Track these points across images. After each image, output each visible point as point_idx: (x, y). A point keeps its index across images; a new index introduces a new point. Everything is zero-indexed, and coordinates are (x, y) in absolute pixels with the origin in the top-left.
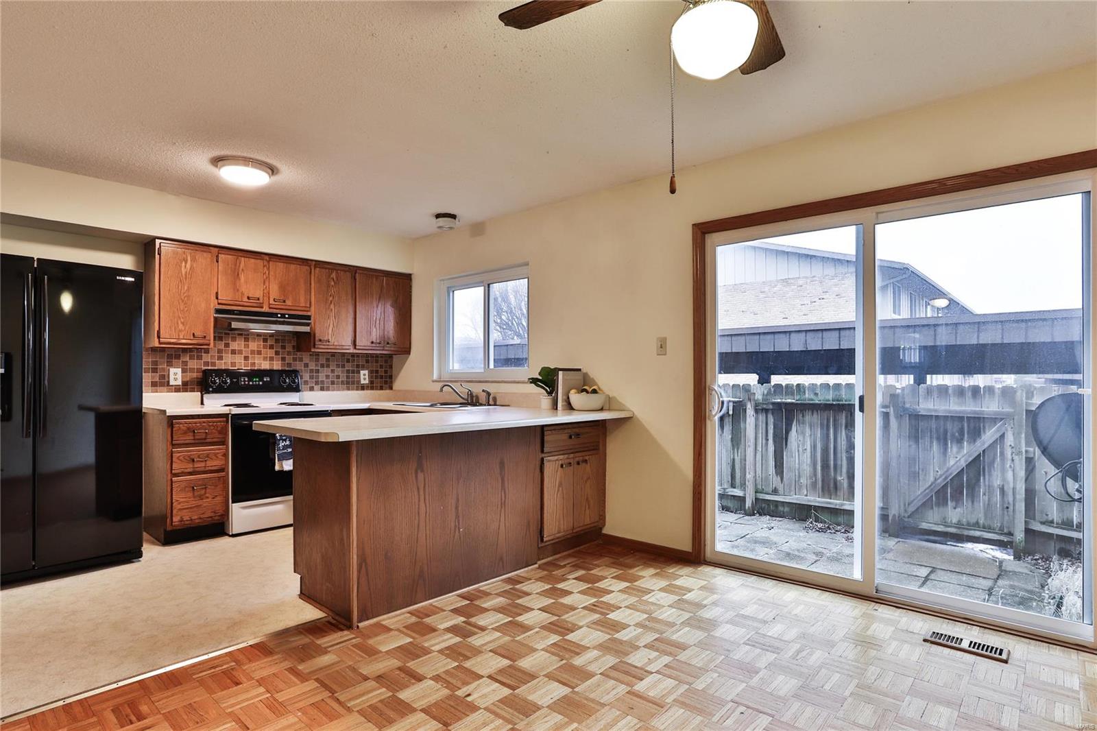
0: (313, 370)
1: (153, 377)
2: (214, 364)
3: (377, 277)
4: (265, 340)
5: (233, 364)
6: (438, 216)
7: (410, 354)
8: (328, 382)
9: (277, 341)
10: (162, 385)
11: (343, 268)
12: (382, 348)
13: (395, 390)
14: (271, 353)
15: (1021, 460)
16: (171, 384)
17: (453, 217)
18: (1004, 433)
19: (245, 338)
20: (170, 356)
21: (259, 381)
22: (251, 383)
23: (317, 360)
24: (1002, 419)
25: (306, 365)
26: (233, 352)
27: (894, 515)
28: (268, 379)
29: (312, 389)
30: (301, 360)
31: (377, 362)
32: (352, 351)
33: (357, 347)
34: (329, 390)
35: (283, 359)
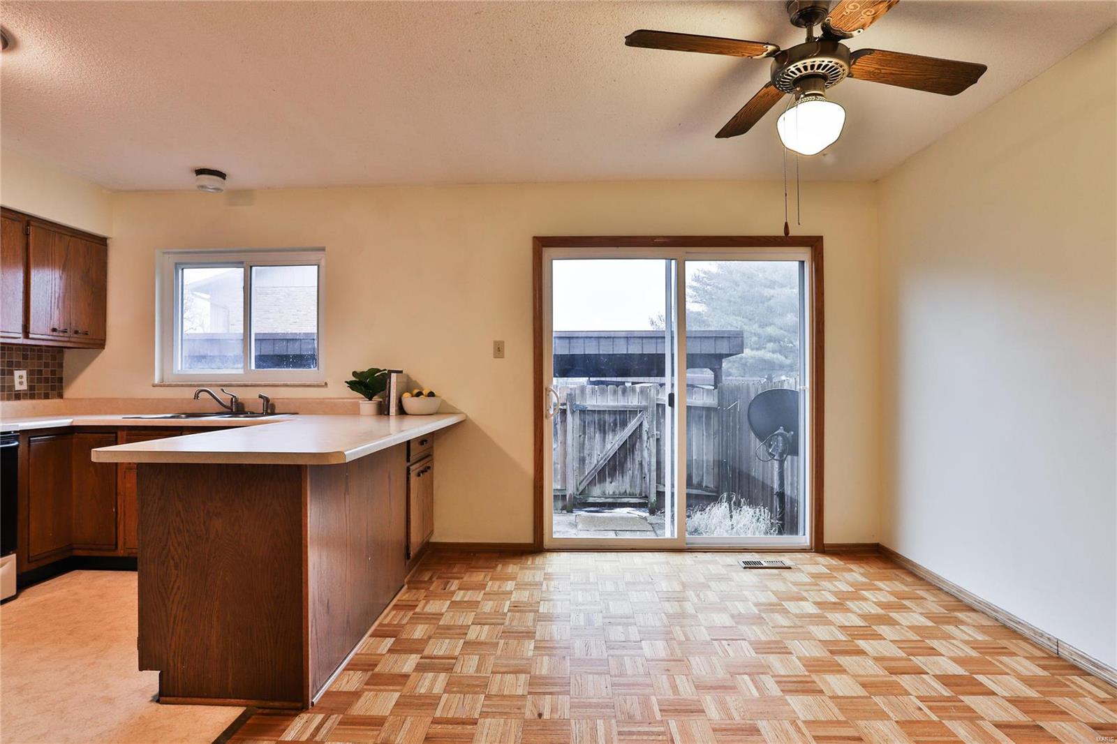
6: (200, 172)
7: (104, 348)
12: (67, 339)
13: (67, 399)
15: (654, 441)
17: (222, 175)
18: (642, 422)
24: (640, 411)
27: (571, 494)
31: (40, 358)
32: (22, 341)
33: (31, 336)
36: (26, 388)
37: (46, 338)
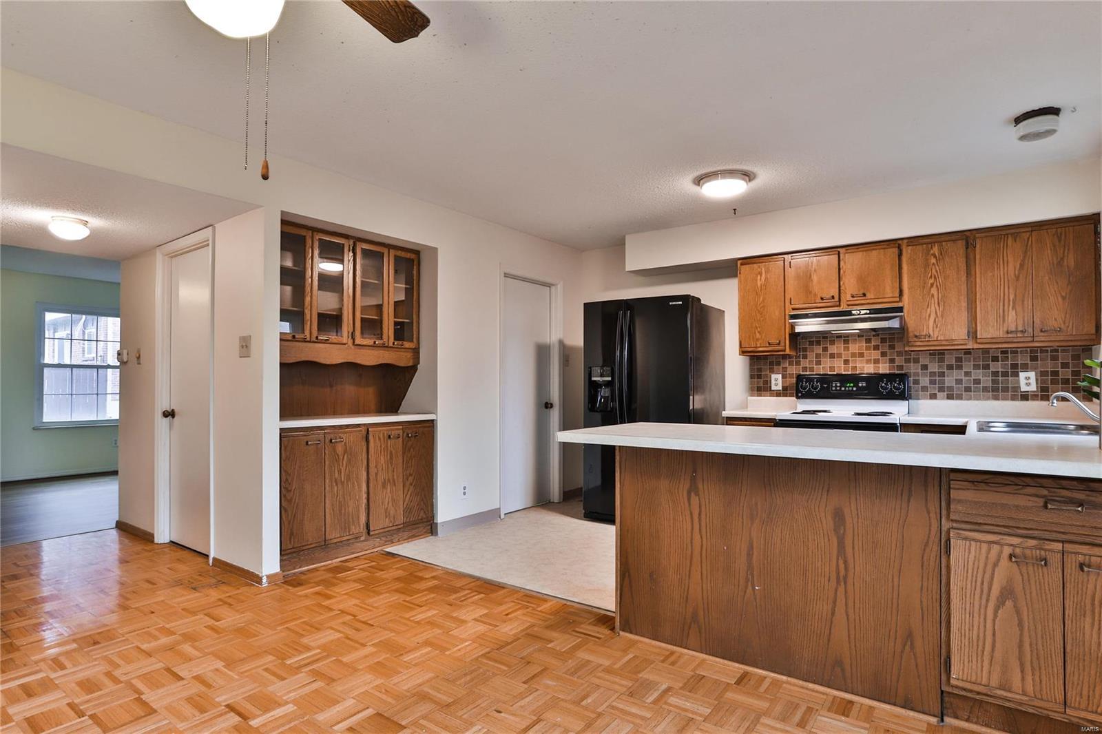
0: (935, 373)
1: (758, 383)
2: (812, 369)
3: (1015, 237)
4: (868, 341)
5: (832, 368)
6: (1018, 120)
8: (958, 389)
9: (883, 340)
10: (765, 390)
11: (953, 237)
12: (1031, 339)
14: (876, 354)
16: (773, 389)
19: (844, 340)
20: (771, 364)
21: (852, 387)
22: (843, 389)
23: (941, 360)
25: (925, 367)
26: (832, 356)
28: (864, 385)
29: (933, 397)
30: (916, 361)
31: (1054, 358)
32: (977, 345)
33: (979, 340)
34: (961, 399)
35: (892, 361)
36: (1035, 389)
37: (999, 341)
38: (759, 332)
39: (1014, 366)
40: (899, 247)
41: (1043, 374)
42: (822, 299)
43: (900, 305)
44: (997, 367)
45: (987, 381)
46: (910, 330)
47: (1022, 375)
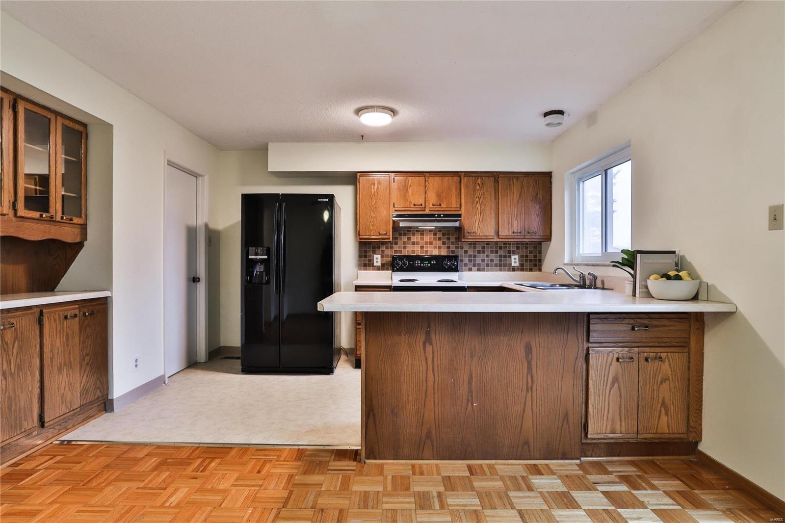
0: (471, 255)
1: (365, 261)
2: (400, 252)
3: (517, 178)
4: (435, 234)
5: (413, 252)
6: (546, 114)
7: (551, 241)
8: (483, 265)
9: (444, 234)
10: (369, 265)
11: (488, 175)
12: (523, 237)
13: (544, 272)
14: (439, 243)
16: (374, 265)
17: (561, 112)
19: (421, 233)
20: (374, 248)
21: (428, 264)
22: (422, 265)
23: (475, 248)
25: (466, 252)
26: (413, 243)
28: (435, 262)
29: (470, 270)
30: (462, 248)
31: (527, 248)
32: (496, 240)
33: (500, 237)
34: (484, 271)
35: (448, 247)
36: (518, 265)
37: (510, 237)
38: (372, 225)
39: (509, 252)
40: (460, 177)
41: (522, 256)
42: (414, 205)
43: (460, 213)
44: (501, 252)
45: (496, 261)
46: (465, 229)
47: (513, 257)
